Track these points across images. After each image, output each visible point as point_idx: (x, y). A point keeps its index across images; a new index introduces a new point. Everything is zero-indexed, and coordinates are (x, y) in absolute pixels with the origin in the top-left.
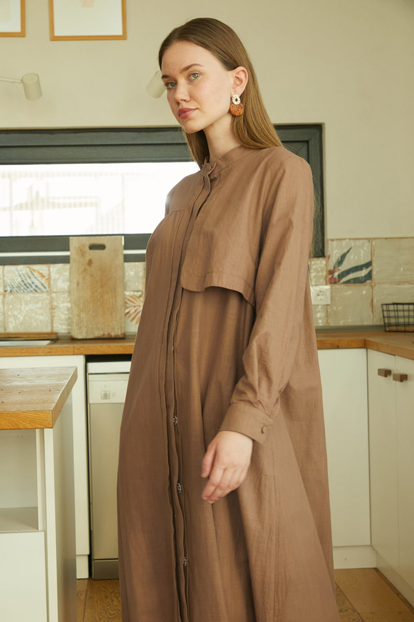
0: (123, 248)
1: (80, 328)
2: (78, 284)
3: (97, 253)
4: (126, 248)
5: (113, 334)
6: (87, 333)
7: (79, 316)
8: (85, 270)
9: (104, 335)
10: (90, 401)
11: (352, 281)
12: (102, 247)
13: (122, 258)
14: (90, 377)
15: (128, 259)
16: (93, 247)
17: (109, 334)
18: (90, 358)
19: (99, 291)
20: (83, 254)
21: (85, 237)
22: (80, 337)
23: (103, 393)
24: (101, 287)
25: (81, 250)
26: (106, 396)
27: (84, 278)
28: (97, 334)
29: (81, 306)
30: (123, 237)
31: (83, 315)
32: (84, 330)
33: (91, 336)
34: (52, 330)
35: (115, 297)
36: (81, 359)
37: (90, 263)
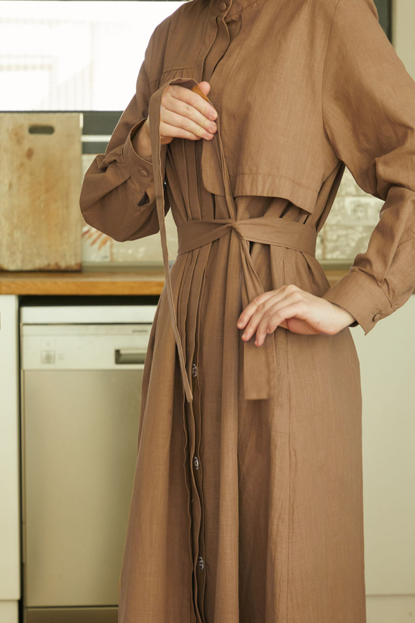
0: (80, 132)
1: (13, 254)
2: (10, 186)
3: (42, 138)
4: (86, 131)
5: (63, 265)
6: (23, 261)
7: (11, 235)
8: (22, 165)
9: (49, 265)
10: (25, 366)
12: (48, 130)
13: (78, 148)
14: (25, 329)
15: (87, 148)
16: (34, 130)
17: (57, 264)
18: (26, 301)
19: (42, 198)
20: (19, 140)
21: (24, 115)
22: (12, 267)
23: (44, 354)
24: (47, 191)
25: (16, 134)
26: (48, 359)
27: (19, 178)
28: (39, 263)
29: (15, 221)
30: (81, 116)
31: (17, 234)
32: (19, 256)
33: (29, 267)
35: (67, 207)
36: (12, 301)
37: (30, 153)
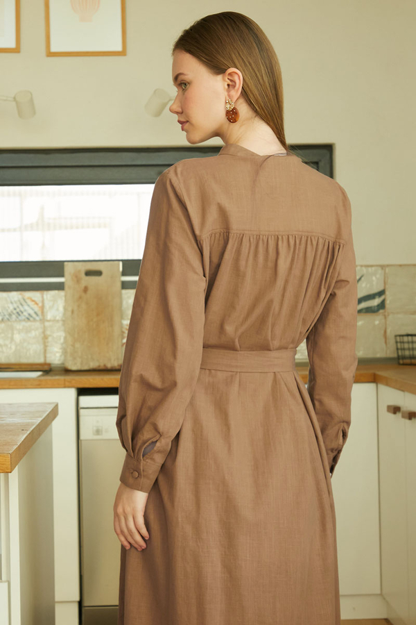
0: (120, 274)
1: (74, 359)
2: (73, 312)
3: (93, 280)
4: (124, 274)
5: (109, 366)
6: (82, 364)
7: (73, 346)
8: (80, 298)
9: (99, 366)
10: (82, 437)
11: (364, 311)
12: (99, 273)
13: (119, 285)
14: (82, 412)
15: (125, 285)
16: (89, 273)
17: (105, 366)
18: (82, 392)
19: (95, 320)
20: (78, 281)
21: (81, 263)
22: (74, 368)
23: (95, 428)
24: (98, 315)
25: (76, 277)
26: (98, 432)
27: (79, 306)
28: (93, 365)
29: (76, 336)
30: (121, 263)
31: (78, 345)
32: (79, 361)
33: (86, 368)
34: (45, 360)
35: (112, 326)
36: (72, 393)
37: (86, 290)
